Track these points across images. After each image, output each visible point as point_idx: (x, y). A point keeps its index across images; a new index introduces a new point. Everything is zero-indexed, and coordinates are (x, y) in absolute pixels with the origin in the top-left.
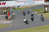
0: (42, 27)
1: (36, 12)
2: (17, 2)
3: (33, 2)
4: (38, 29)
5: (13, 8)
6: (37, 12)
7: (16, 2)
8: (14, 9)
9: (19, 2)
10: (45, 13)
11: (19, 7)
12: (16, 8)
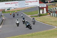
0: (37, 33)
1: (29, 16)
2: (8, 4)
3: (26, 3)
4: (32, 35)
5: (2, 11)
6: (31, 15)
7: (6, 4)
8: (4, 12)
9: (9, 3)
10: (39, 16)
11: (9, 9)
12: (6, 11)
